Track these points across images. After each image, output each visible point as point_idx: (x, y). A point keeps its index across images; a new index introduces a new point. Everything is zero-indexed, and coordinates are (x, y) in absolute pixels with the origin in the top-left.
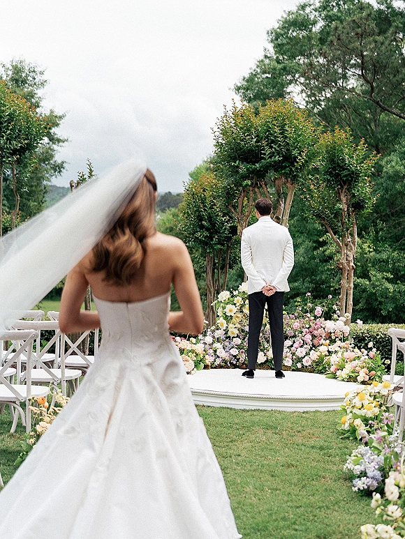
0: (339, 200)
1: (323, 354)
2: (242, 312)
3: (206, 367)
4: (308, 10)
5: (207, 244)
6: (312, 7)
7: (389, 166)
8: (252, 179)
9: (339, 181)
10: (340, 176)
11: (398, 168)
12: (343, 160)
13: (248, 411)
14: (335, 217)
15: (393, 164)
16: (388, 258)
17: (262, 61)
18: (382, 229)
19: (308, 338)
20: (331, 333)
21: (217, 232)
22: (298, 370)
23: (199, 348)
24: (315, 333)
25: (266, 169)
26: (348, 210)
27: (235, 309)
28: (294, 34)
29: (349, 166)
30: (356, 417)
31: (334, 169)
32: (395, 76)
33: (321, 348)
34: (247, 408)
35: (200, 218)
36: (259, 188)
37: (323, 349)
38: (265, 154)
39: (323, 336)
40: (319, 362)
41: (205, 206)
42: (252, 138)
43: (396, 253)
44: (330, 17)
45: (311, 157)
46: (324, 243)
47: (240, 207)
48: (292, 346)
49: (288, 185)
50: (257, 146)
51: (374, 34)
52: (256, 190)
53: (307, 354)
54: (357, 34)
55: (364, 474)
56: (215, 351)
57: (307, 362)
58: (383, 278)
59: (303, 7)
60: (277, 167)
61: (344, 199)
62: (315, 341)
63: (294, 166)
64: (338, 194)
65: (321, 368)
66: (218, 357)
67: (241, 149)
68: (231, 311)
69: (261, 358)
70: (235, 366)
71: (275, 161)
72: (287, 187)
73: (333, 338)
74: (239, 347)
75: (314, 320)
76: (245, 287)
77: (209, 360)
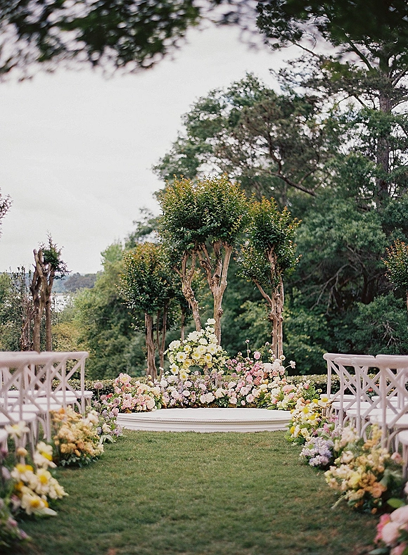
0: (268, 261)
1: (264, 391)
2: (191, 358)
3: (163, 407)
4: (217, 96)
5: (147, 306)
6: (221, 93)
7: (301, 236)
8: (194, 243)
9: (267, 244)
10: (268, 239)
11: (308, 238)
12: (270, 226)
14: (266, 275)
15: (304, 234)
16: (304, 322)
17: (177, 143)
18: (297, 296)
19: (250, 378)
20: (269, 373)
21: (156, 295)
22: (242, 406)
23: (156, 390)
24: (256, 374)
25: (207, 233)
26: (276, 268)
27: (185, 356)
28: (206, 118)
29: (275, 230)
30: (302, 427)
31: (263, 233)
32: (300, 155)
33: (262, 387)
35: (141, 283)
36: (200, 251)
37: (264, 387)
38: (205, 221)
39: (262, 376)
40: (261, 398)
41: (145, 272)
42: (194, 208)
43: (310, 317)
44: (238, 102)
46: (244, 311)
47: (183, 268)
48: (236, 386)
49: (226, 247)
50: (198, 215)
51: (279, 118)
52: (198, 252)
53: (250, 392)
54: (265, 117)
55: (317, 454)
56: (170, 393)
57: (250, 399)
58: (300, 341)
59: (213, 94)
60: (215, 232)
61: (272, 260)
62: (256, 381)
63: (230, 231)
64: (266, 255)
65: (262, 403)
66: (173, 398)
67: (184, 217)
68: (181, 357)
69: (209, 398)
70: (188, 406)
71: (214, 227)
72: (225, 249)
73: (271, 377)
74: (190, 389)
75: (254, 363)
76: (193, 336)
77: (165, 401)
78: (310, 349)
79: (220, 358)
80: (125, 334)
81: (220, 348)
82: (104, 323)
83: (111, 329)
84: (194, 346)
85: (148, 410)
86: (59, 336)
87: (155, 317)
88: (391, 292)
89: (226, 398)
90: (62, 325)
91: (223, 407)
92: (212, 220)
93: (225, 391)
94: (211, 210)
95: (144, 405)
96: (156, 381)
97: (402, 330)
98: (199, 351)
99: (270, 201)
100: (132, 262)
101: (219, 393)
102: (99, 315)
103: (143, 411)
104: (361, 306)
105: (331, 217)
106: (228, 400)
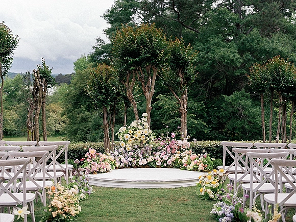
0: (178, 76)
1: (178, 158)
2: (133, 137)
3: (116, 168)
5: (104, 102)
9: (178, 66)
10: (179, 64)
12: (180, 55)
13: (147, 189)
14: (177, 85)
19: (169, 150)
20: (180, 147)
21: (109, 95)
22: (164, 167)
23: (112, 158)
24: (172, 147)
25: (142, 60)
26: (183, 81)
27: (129, 136)
29: (183, 58)
30: (207, 188)
31: (175, 60)
33: (176, 155)
34: (146, 188)
35: (100, 88)
36: (138, 71)
37: (177, 155)
38: (142, 53)
39: (176, 148)
40: (176, 162)
41: (102, 81)
42: (134, 45)
45: (165, 54)
47: (128, 81)
48: (161, 154)
50: (137, 49)
52: (137, 72)
53: (169, 158)
55: (224, 215)
56: (120, 159)
57: (169, 162)
58: (190, 117)
60: (148, 59)
61: (181, 76)
62: (173, 151)
63: (157, 59)
64: (178, 73)
65: (177, 165)
66: (122, 162)
67: (128, 50)
68: (127, 137)
69: (144, 162)
70: (131, 167)
71: (147, 57)
72: (153, 70)
73: (182, 149)
74: (132, 157)
75: (171, 140)
76: (134, 124)
77: (117, 164)
78: (196, 122)
79: (151, 137)
80: (89, 110)
81: (150, 131)
82: (76, 105)
83: (81, 108)
84: (135, 130)
85: (107, 171)
86: (51, 111)
87: (109, 108)
88: (243, 89)
89: (154, 162)
90: (52, 105)
91: (153, 167)
92: (145, 52)
93: (153, 158)
94: (144, 46)
95: (105, 169)
96: (111, 152)
97: (249, 111)
98: (138, 133)
99: (180, 40)
100: (95, 75)
101: (150, 158)
102: (74, 100)
103: (104, 172)
104: (226, 97)
105: (208, 45)
106: (155, 163)
